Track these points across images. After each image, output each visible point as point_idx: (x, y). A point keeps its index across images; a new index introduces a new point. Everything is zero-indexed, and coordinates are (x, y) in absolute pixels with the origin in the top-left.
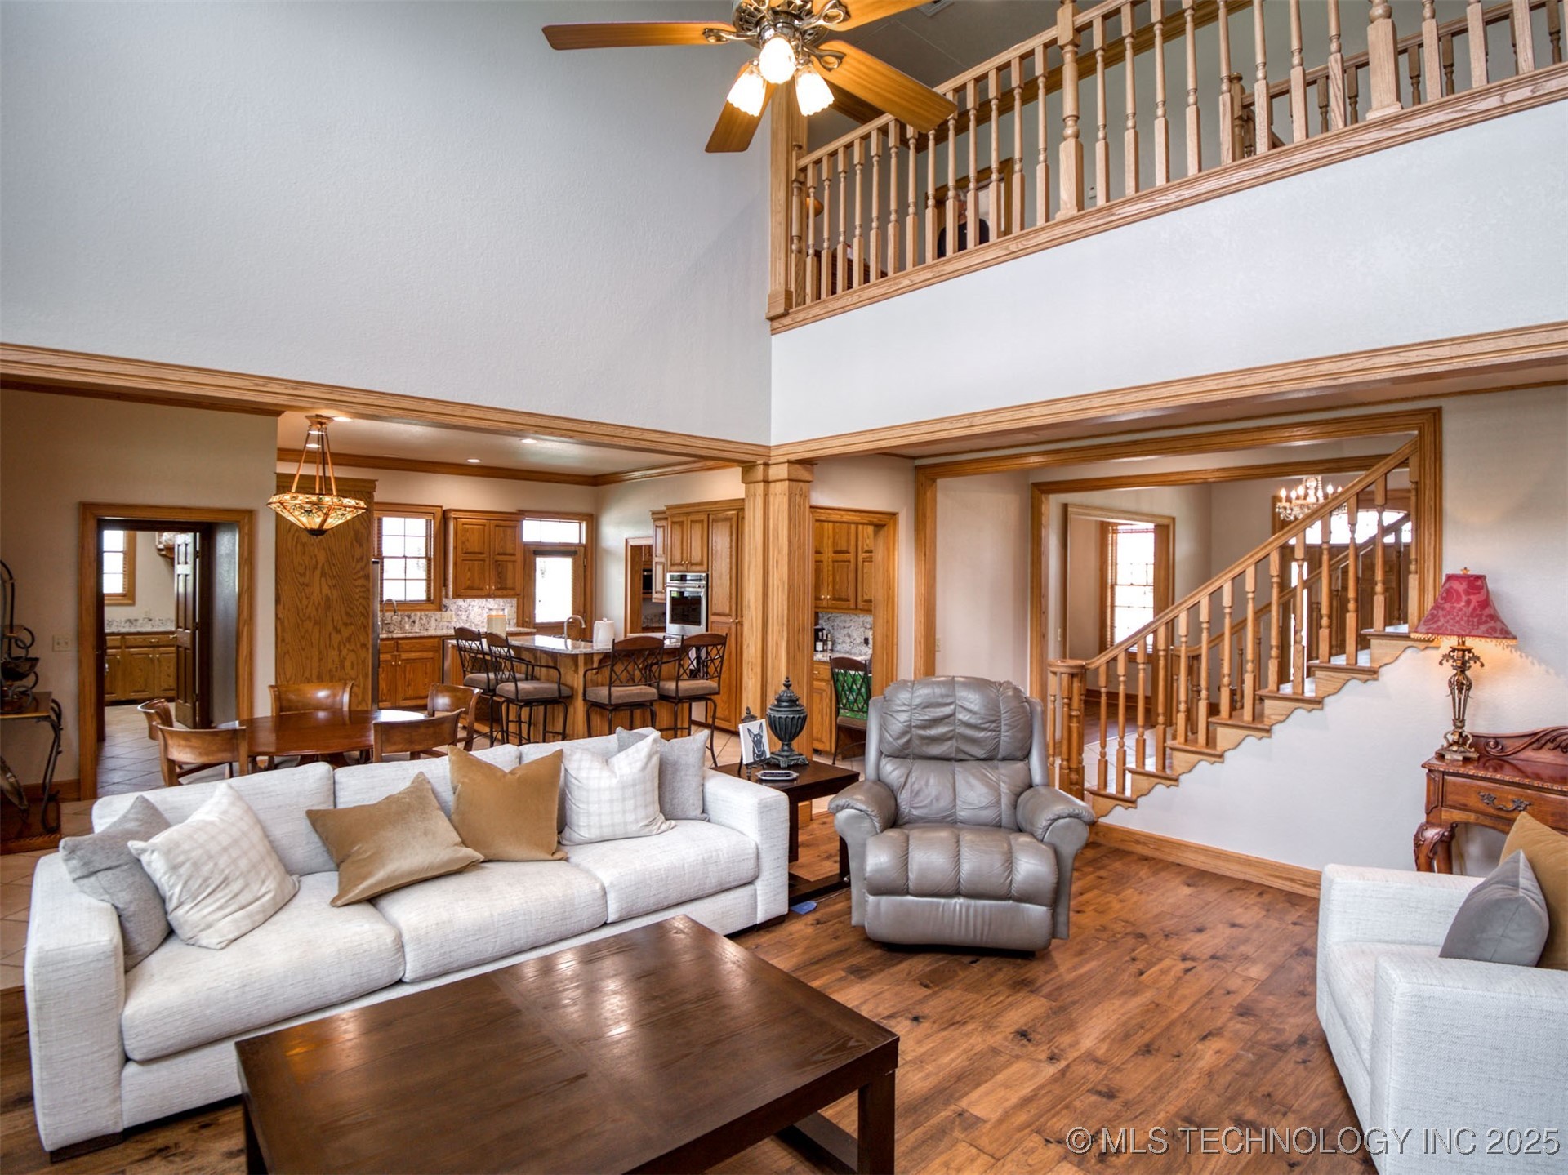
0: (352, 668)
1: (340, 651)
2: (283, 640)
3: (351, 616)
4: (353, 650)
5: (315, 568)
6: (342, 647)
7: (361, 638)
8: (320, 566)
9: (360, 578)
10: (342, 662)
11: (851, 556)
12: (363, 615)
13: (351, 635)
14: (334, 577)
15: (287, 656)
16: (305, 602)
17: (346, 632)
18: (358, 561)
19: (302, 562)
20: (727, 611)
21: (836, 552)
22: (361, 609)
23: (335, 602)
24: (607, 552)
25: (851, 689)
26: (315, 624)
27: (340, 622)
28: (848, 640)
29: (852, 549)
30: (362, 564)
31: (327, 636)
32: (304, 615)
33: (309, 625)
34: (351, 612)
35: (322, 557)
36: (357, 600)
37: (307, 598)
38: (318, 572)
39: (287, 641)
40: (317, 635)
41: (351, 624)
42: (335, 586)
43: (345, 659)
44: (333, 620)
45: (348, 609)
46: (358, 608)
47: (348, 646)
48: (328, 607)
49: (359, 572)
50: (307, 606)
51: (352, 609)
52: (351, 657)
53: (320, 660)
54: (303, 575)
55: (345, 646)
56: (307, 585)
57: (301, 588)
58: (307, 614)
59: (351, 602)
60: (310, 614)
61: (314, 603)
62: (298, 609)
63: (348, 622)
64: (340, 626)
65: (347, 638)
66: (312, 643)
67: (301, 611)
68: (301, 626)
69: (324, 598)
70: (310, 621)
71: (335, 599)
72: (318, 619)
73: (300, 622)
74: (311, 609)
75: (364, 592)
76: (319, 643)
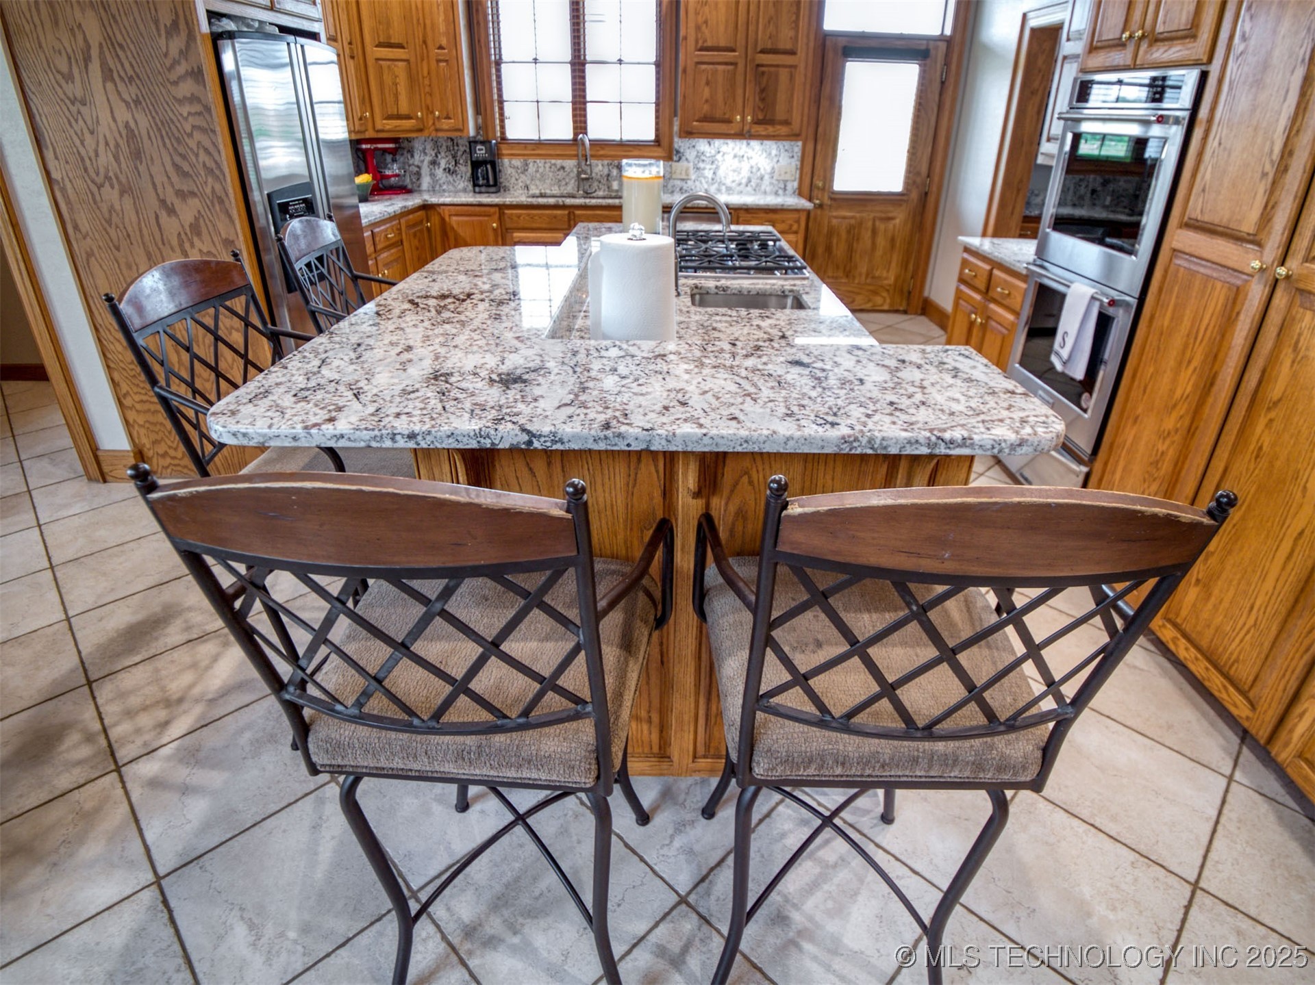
3: (186, 175)
6: (187, 245)
7: (220, 226)
12: (210, 171)
13: (196, 219)
16: (89, 140)
17: (186, 213)
22: (203, 156)
23: (147, 141)
26: (122, 193)
27: (169, 190)
31: (153, 221)
32: (98, 174)
33: (111, 194)
34: (186, 168)
36: (190, 135)
37: (92, 133)
40: (134, 216)
41: (193, 194)
42: (137, 102)
44: (155, 186)
45: (178, 159)
46: (197, 155)
48: (137, 155)
50: (97, 155)
51: (184, 157)
55: (192, 245)
58: (102, 171)
59: (178, 140)
60: (107, 170)
61: (107, 144)
62: (82, 160)
63: (185, 188)
64: (171, 198)
65: (191, 225)
66: (129, 236)
67: (88, 162)
68: (98, 198)
69: (124, 133)
70: (113, 188)
71: (144, 133)
72: (124, 180)
73: (95, 189)
74: (105, 159)
75: (200, 114)
76: (142, 236)
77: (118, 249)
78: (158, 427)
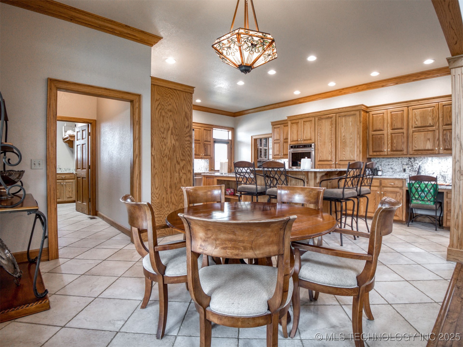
0: (185, 183)
1: (179, 173)
2: (154, 167)
3: (184, 156)
4: (185, 173)
5: (168, 130)
6: (180, 172)
8: (170, 129)
9: (187, 136)
10: (180, 179)
11: (405, 131)
12: (189, 155)
13: (184, 165)
14: (177, 135)
15: (156, 175)
17: (182, 164)
18: (187, 128)
19: (162, 126)
20: (330, 159)
21: (393, 129)
22: (188, 152)
23: (177, 148)
24: (240, 142)
25: (423, 191)
26: (168, 159)
27: (179, 159)
28: (391, 170)
29: (405, 127)
30: (188, 130)
31: (174, 166)
32: (164, 154)
33: (166, 159)
34: (184, 154)
35: (171, 124)
36: (186, 148)
37: (165, 145)
38: (170, 132)
39: (156, 168)
40: (170, 165)
41: (184, 160)
42: (177, 140)
43: (181, 177)
44: (176, 158)
45: (183, 152)
46: (187, 152)
47: (183, 171)
48: (174, 151)
49: (187, 133)
50: (165, 150)
51: (184, 152)
52: (184, 177)
53: (171, 178)
54: (163, 133)
55: (181, 171)
56: (165, 139)
57: (162, 140)
58: (165, 154)
59: (184, 149)
60: (166, 154)
61: (168, 148)
62: (161, 151)
63: (183, 159)
64: (179, 160)
65: (182, 167)
66: (167, 169)
67: (162, 152)
68: (162, 160)
69: (173, 146)
70: (167, 158)
71: (177, 146)
72: (170, 157)
73: (162, 158)
74: (167, 151)
75: (189, 144)
76: (170, 169)
77: (164, 172)
78: (160, 221)
